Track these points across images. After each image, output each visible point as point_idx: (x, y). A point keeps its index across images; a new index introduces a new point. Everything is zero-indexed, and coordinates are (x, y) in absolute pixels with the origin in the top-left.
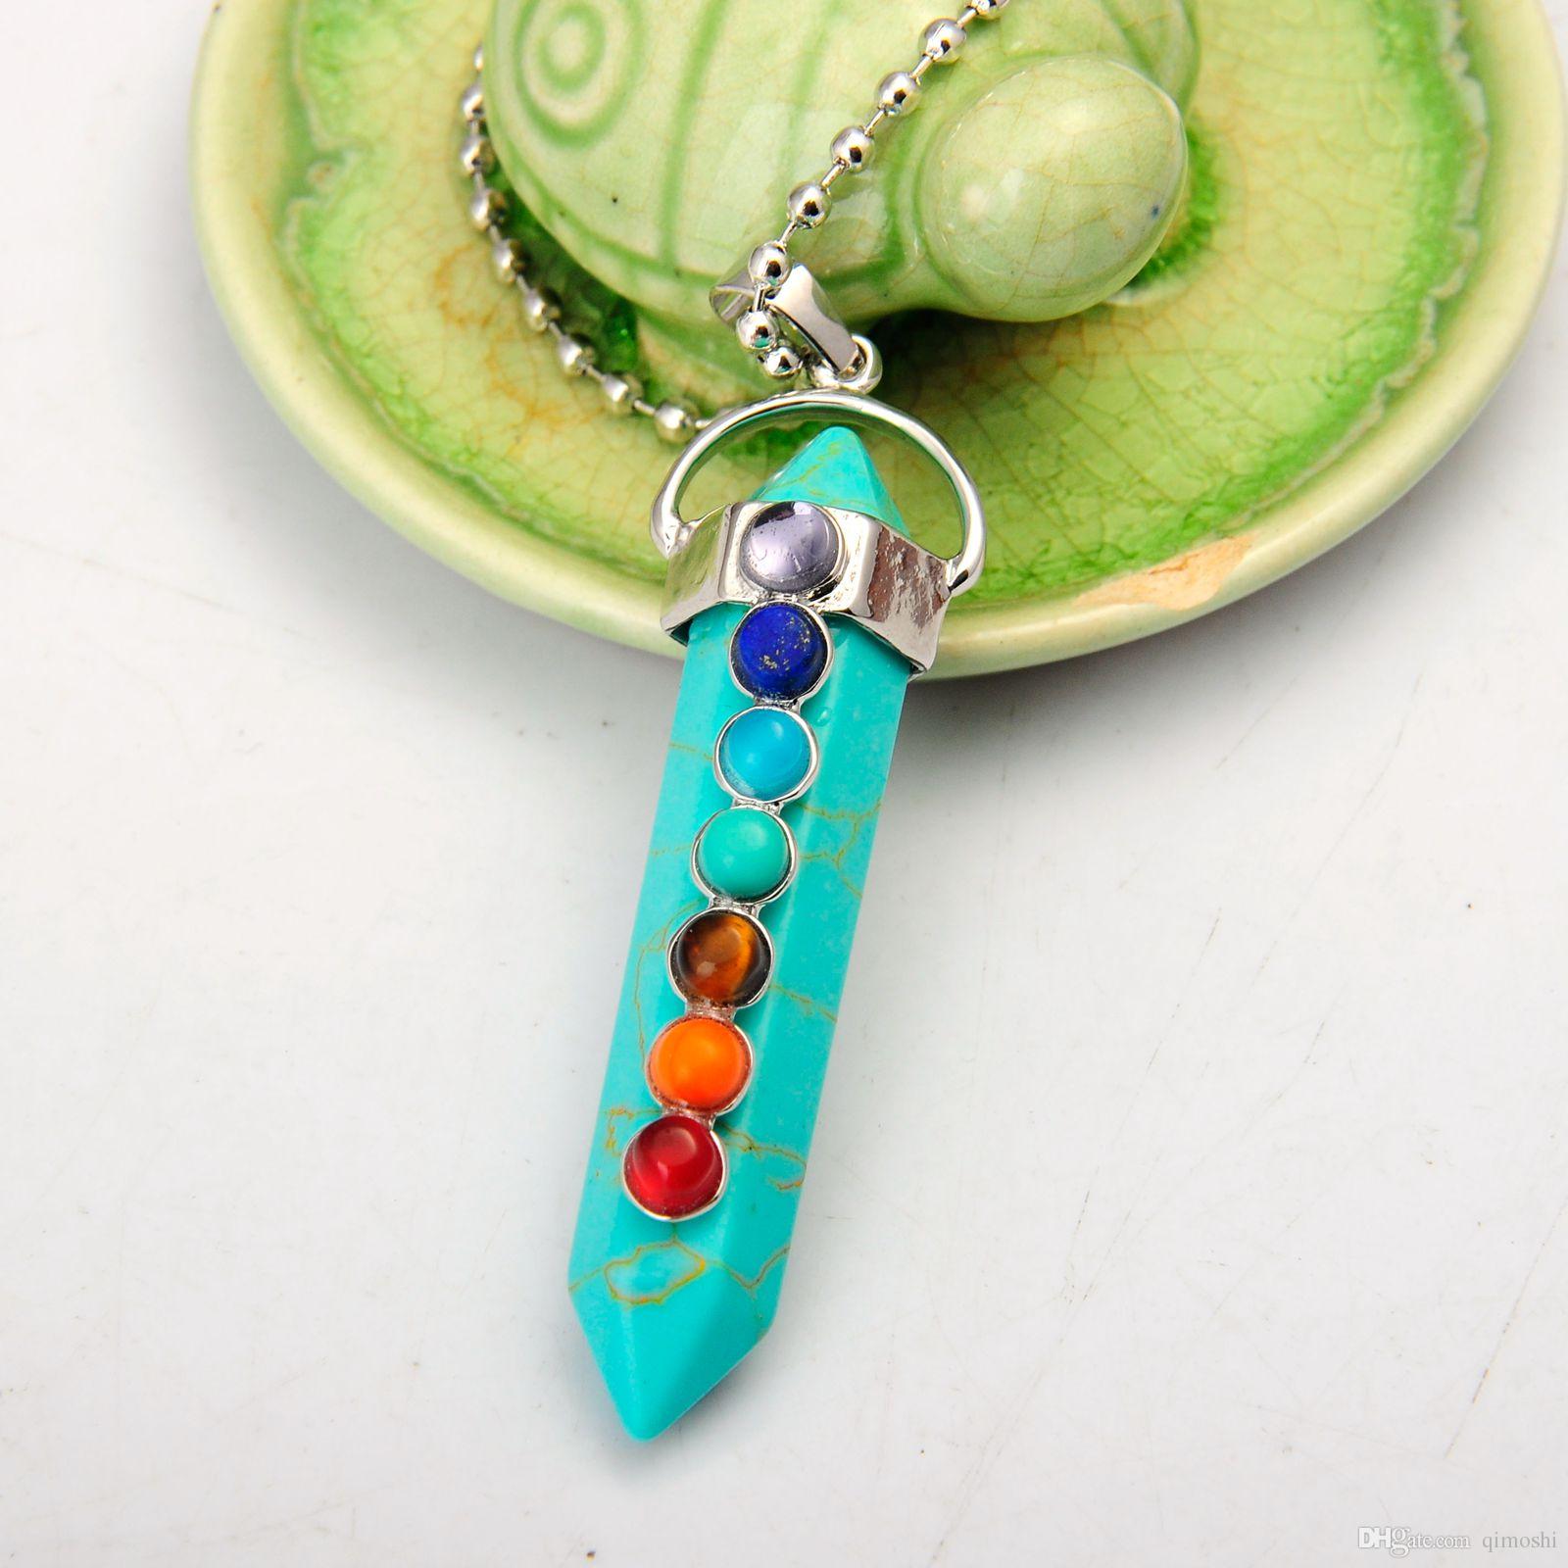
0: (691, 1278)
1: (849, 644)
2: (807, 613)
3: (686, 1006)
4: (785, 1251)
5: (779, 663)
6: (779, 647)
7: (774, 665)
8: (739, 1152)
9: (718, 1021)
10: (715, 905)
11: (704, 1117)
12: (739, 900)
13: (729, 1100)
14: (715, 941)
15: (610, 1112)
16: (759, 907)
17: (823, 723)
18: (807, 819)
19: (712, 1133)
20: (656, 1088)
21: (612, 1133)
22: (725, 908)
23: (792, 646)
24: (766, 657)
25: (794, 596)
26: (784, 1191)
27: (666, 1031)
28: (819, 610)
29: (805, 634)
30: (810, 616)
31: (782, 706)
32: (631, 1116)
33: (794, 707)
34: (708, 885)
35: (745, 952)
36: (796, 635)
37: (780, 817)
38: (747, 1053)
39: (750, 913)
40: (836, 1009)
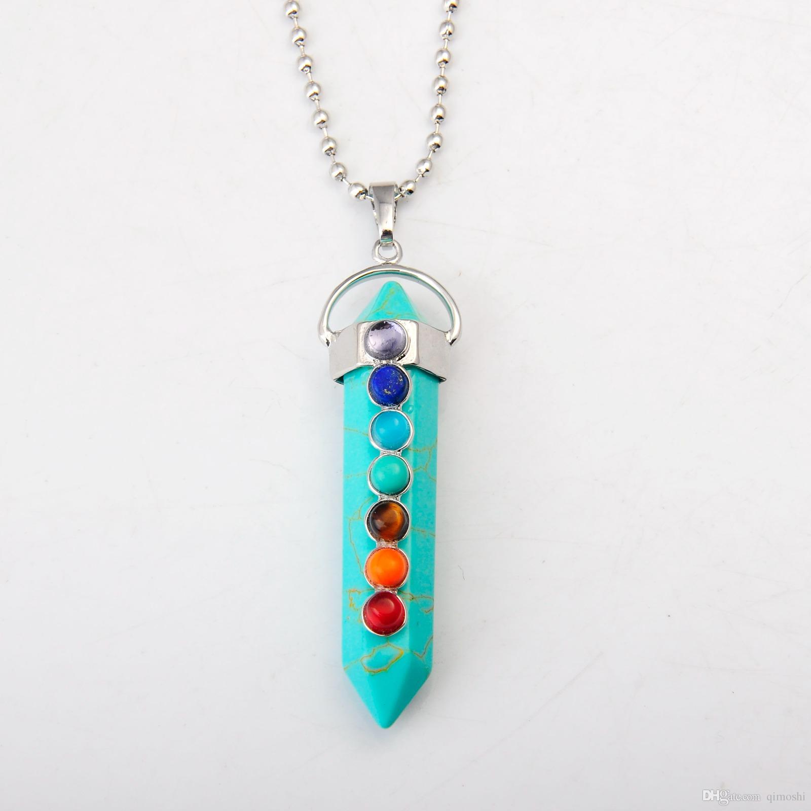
0: (398, 658)
1: (416, 375)
2: (398, 367)
3: (377, 543)
4: (432, 638)
5: (391, 391)
6: (390, 384)
7: (389, 393)
8: (408, 601)
9: (392, 548)
10: (381, 499)
11: (393, 590)
12: (392, 495)
13: (402, 581)
14: (387, 515)
15: (349, 592)
16: (400, 497)
17: (411, 412)
18: (411, 454)
19: (397, 596)
20: (371, 581)
21: (351, 600)
22: (386, 500)
23: (396, 383)
24: (385, 390)
25: (391, 360)
26: (428, 613)
27: (371, 555)
28: (402, 365)
29: (400, 377)
30: (399, 368)
31: (394, 409)
32: (359, 592)
33: (399, 408)
34: (377, 490)
35: (398, 518)
36: (397, 378)
37: (401, 456)
38: (406, 559)
39: (396, 499)
40: (434, 531)
